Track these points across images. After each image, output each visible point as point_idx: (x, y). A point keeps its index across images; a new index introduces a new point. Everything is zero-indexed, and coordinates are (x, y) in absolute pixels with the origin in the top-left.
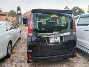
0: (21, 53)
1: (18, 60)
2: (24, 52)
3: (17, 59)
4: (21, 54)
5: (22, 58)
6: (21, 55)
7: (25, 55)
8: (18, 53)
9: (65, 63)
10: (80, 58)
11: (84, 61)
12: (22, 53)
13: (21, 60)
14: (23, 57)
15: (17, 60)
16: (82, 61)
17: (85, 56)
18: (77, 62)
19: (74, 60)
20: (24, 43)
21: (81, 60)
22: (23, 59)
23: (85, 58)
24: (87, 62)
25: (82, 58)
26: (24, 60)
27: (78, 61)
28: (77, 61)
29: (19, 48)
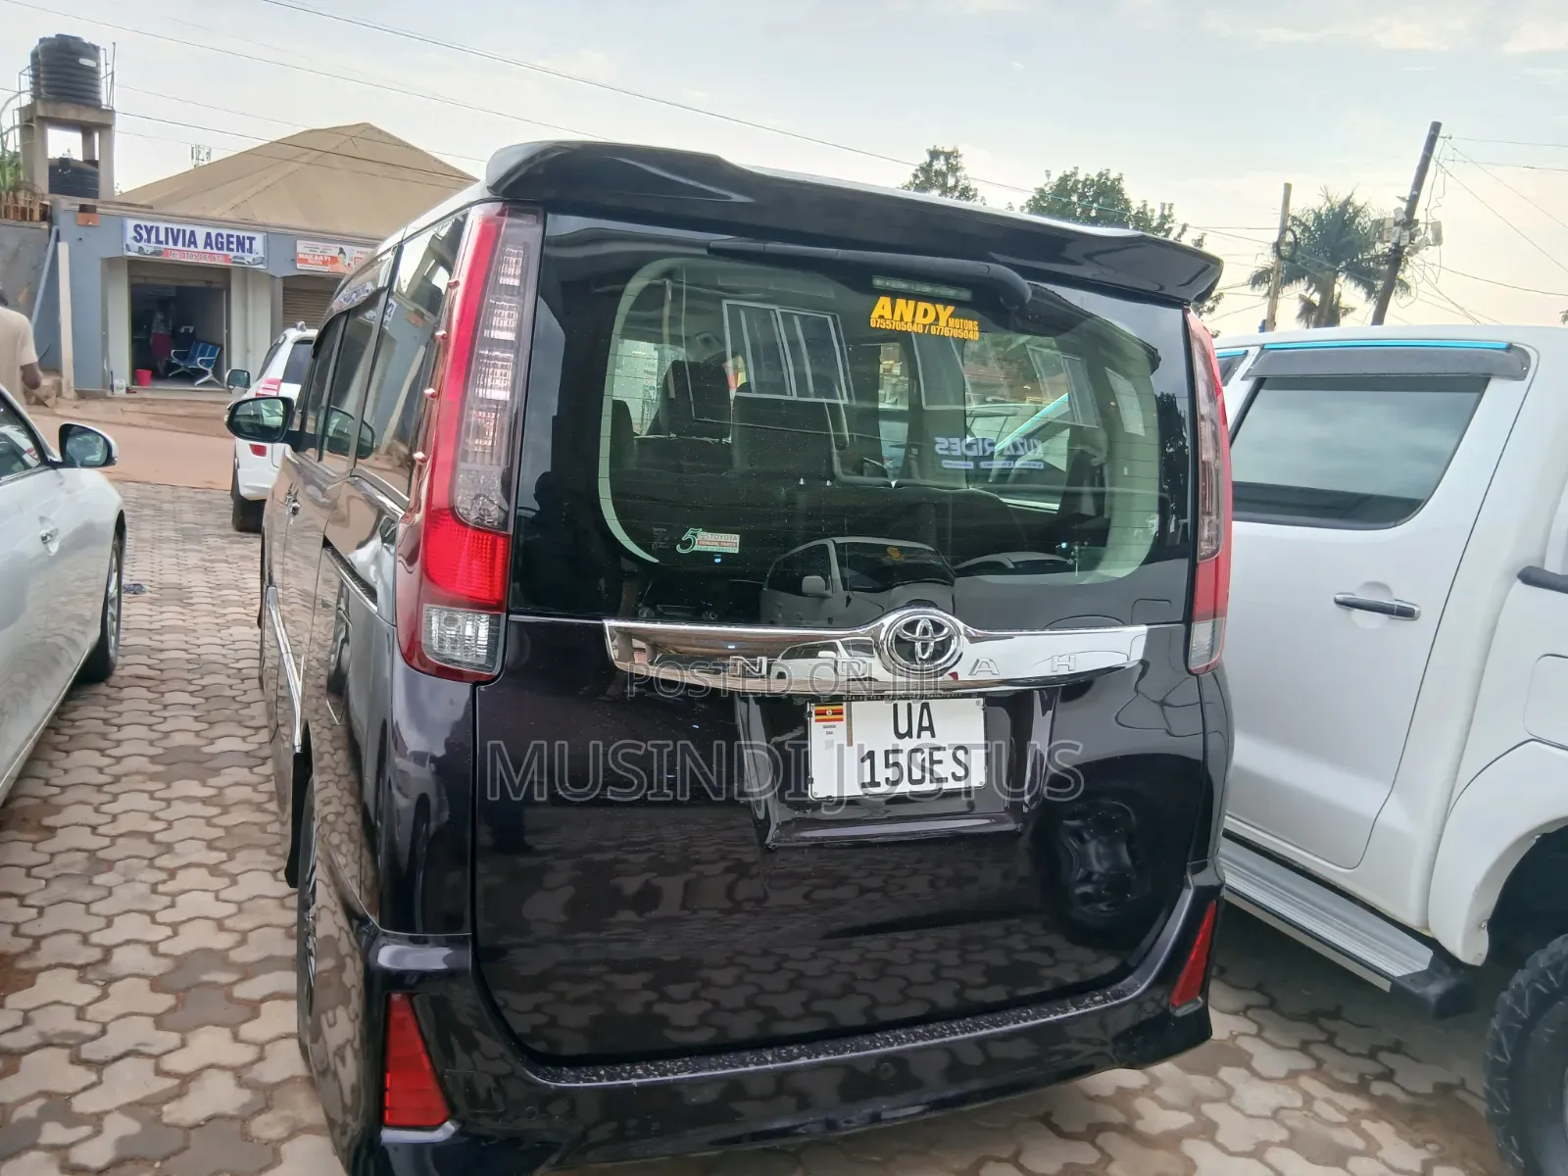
0: (156, 967)
1: (121, 1127)
2: (219, 958)
3: (83, 1104)
4: (157, 984)
5: (186, 1079)
6: (160, 1021)
7: (253, 1009)
8: (97, 971)
9: (1015, 1160)
10: (1243, 1060)
11: (1309, 1100)
12: (181, 962)
13: (173, 1112)
14: (211, 1044)
15: (97, 1120)
16: (1276, 1115)
17: (1312, 1018)
18: (1207, 1130)
19: (1147, 1091)
20: (201, 765)
21: (1259, 1097)
22: (219, 1096)
23: (1304, 1047)
24: (1353, 1120)
25: (1269, 1059)
26: (244, 1118)
27: (1210, 1110)
28: (1194, 1104)
29: (98, 863)
